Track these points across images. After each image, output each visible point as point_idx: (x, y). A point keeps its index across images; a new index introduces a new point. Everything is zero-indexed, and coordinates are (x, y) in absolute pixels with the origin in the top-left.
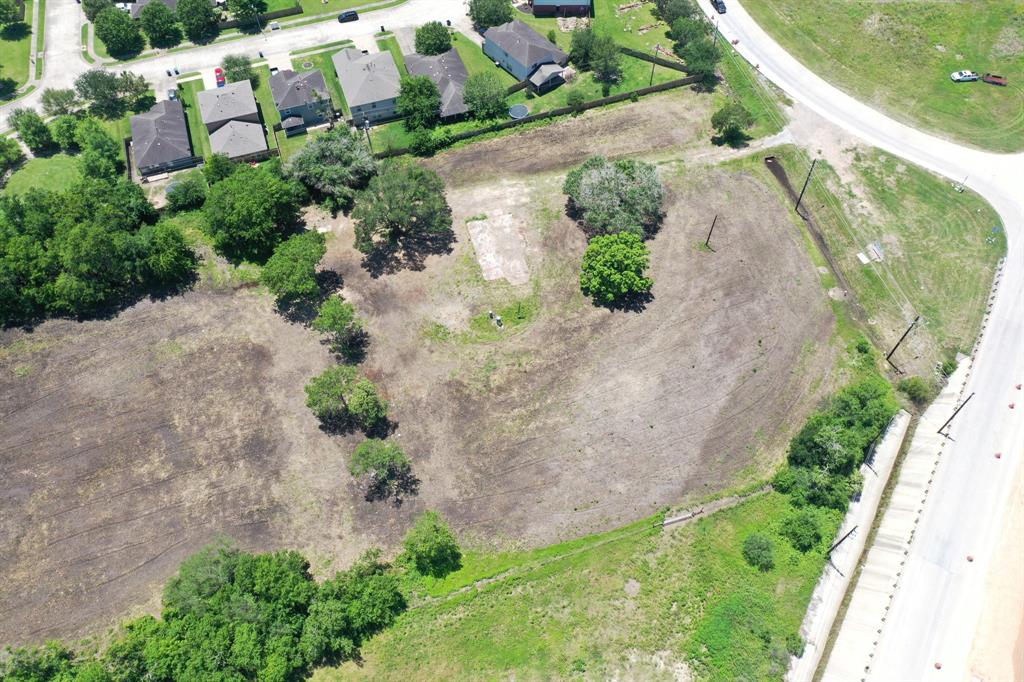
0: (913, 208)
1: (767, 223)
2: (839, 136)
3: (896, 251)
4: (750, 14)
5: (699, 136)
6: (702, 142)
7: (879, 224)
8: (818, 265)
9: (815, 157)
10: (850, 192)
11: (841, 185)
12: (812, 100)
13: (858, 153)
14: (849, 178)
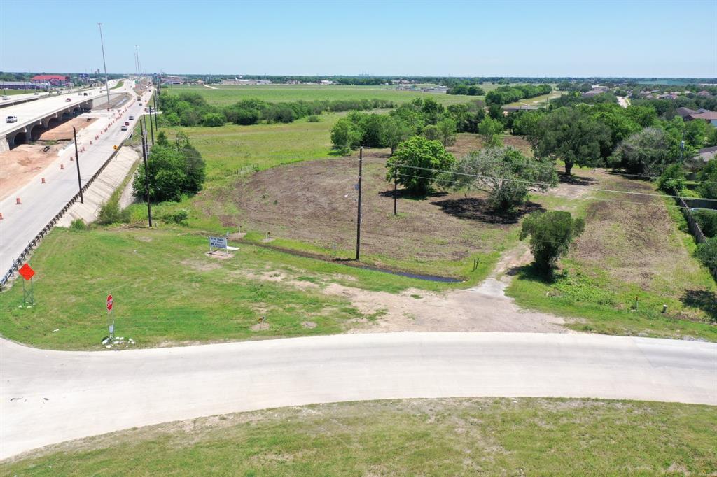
0: (194, 297)
8: (275, 241)
9: (413, 291)
10: (311, 280)
11: (333, 281)
12: (559, 347)
13: (361, 315)
14: (335, 289)
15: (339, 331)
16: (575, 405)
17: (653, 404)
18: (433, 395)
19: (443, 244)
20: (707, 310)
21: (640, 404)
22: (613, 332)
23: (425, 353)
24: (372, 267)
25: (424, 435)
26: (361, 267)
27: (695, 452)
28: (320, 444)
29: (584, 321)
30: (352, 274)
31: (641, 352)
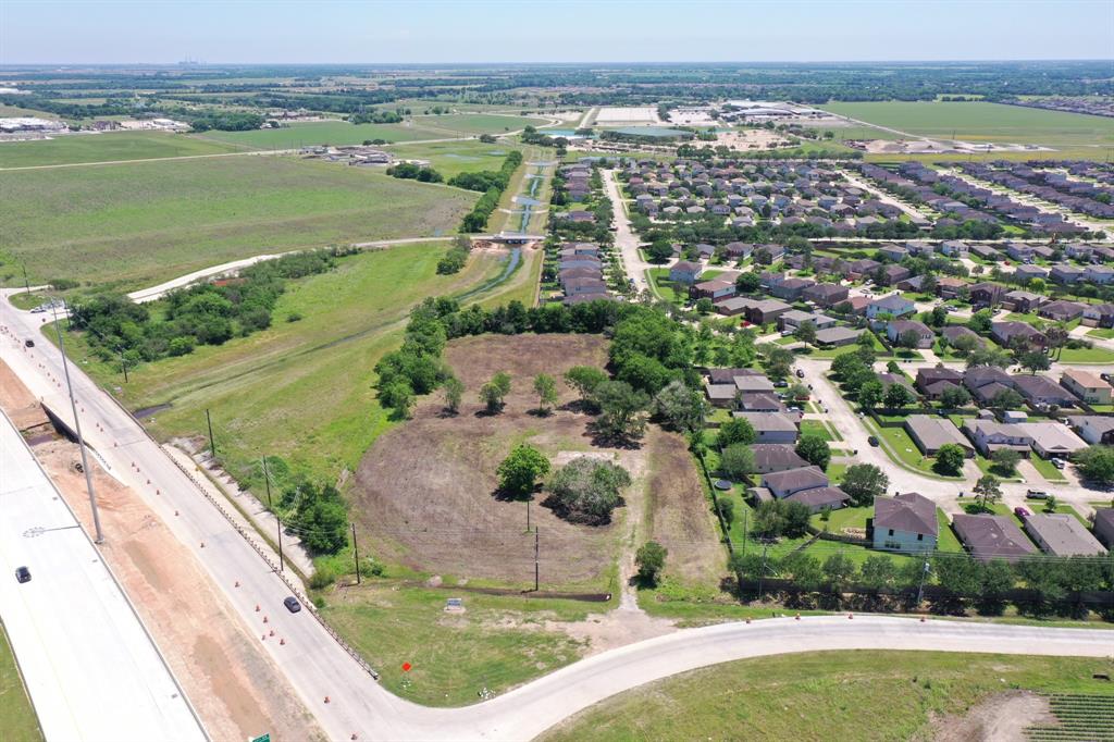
2: (609, 640)
3: (447, 622)
7: (482, 625)
8: (470, 581)
9: (591, 617)
10: (532, 621)
11: (545, 619)
12: (677, 642)
13: (580, 644)
14: (551, 626)
15: (580, 659)
16: (692, 673)
17: (718, 664)
18: (640, 683)
19: (578, 560)
20: (731, 593)
21: (713, 666)
22: (696, 625)
23: (626, 661)
24: (548, 596)
25: (646, 702)
26: (539, 597)
27: (735, 683)
28: (614, 717)
29: (681, 620)
30: (550, 608)
31: (710, 636)
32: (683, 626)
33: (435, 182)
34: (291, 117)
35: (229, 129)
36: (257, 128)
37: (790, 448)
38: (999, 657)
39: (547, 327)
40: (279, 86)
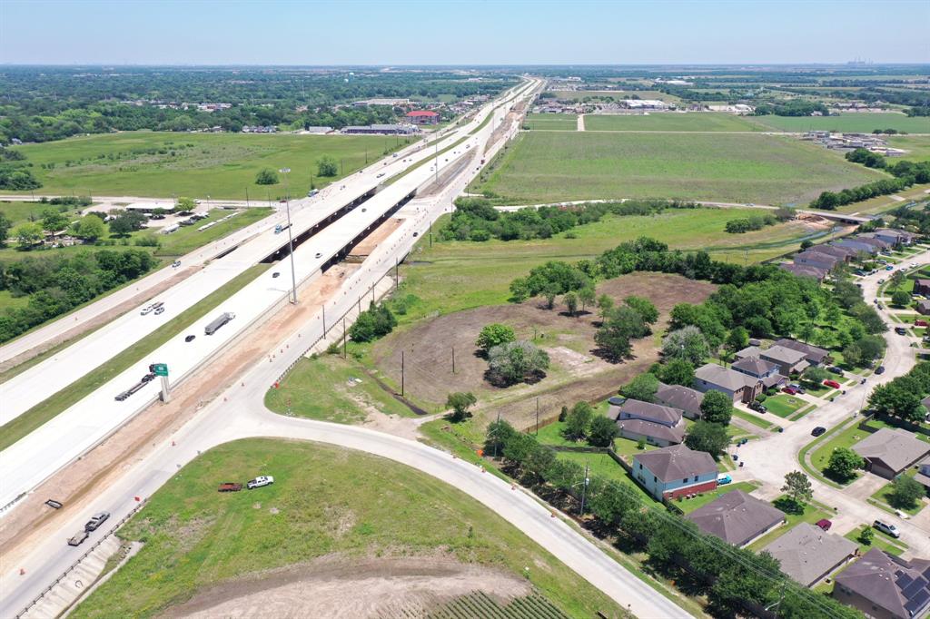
0: (325, 402)
1: (420, 387)
2: (378, 426)
4: (478, 502)
5: (482, 415)
6: (478, 413)
7: (348, 394)
10: (368, 403)
11: (374, 405)
12: (401, 444)
13: (363, 420)
14: (370, 409)
15: (350, 425)
16: (378, 457)
17: (396, 462)
20: (488, 446)
21: (393, 461)
22: (428, 444)
23: (365, 436)
24: (404, 401)
25: (335, 454)
26: (401, 399)
27: (386, 472)
28: (312, 450)
29: (428, 439)
30: (387, 403)
31: (422, 451)
32: (420, 440)
33: (878, 167)
34: (857, 108)
35: (783, 114)
36: (808, 115)
37: (700, 397)
38: (552, 559)
39: (721, 280)
40: (902, 82)
